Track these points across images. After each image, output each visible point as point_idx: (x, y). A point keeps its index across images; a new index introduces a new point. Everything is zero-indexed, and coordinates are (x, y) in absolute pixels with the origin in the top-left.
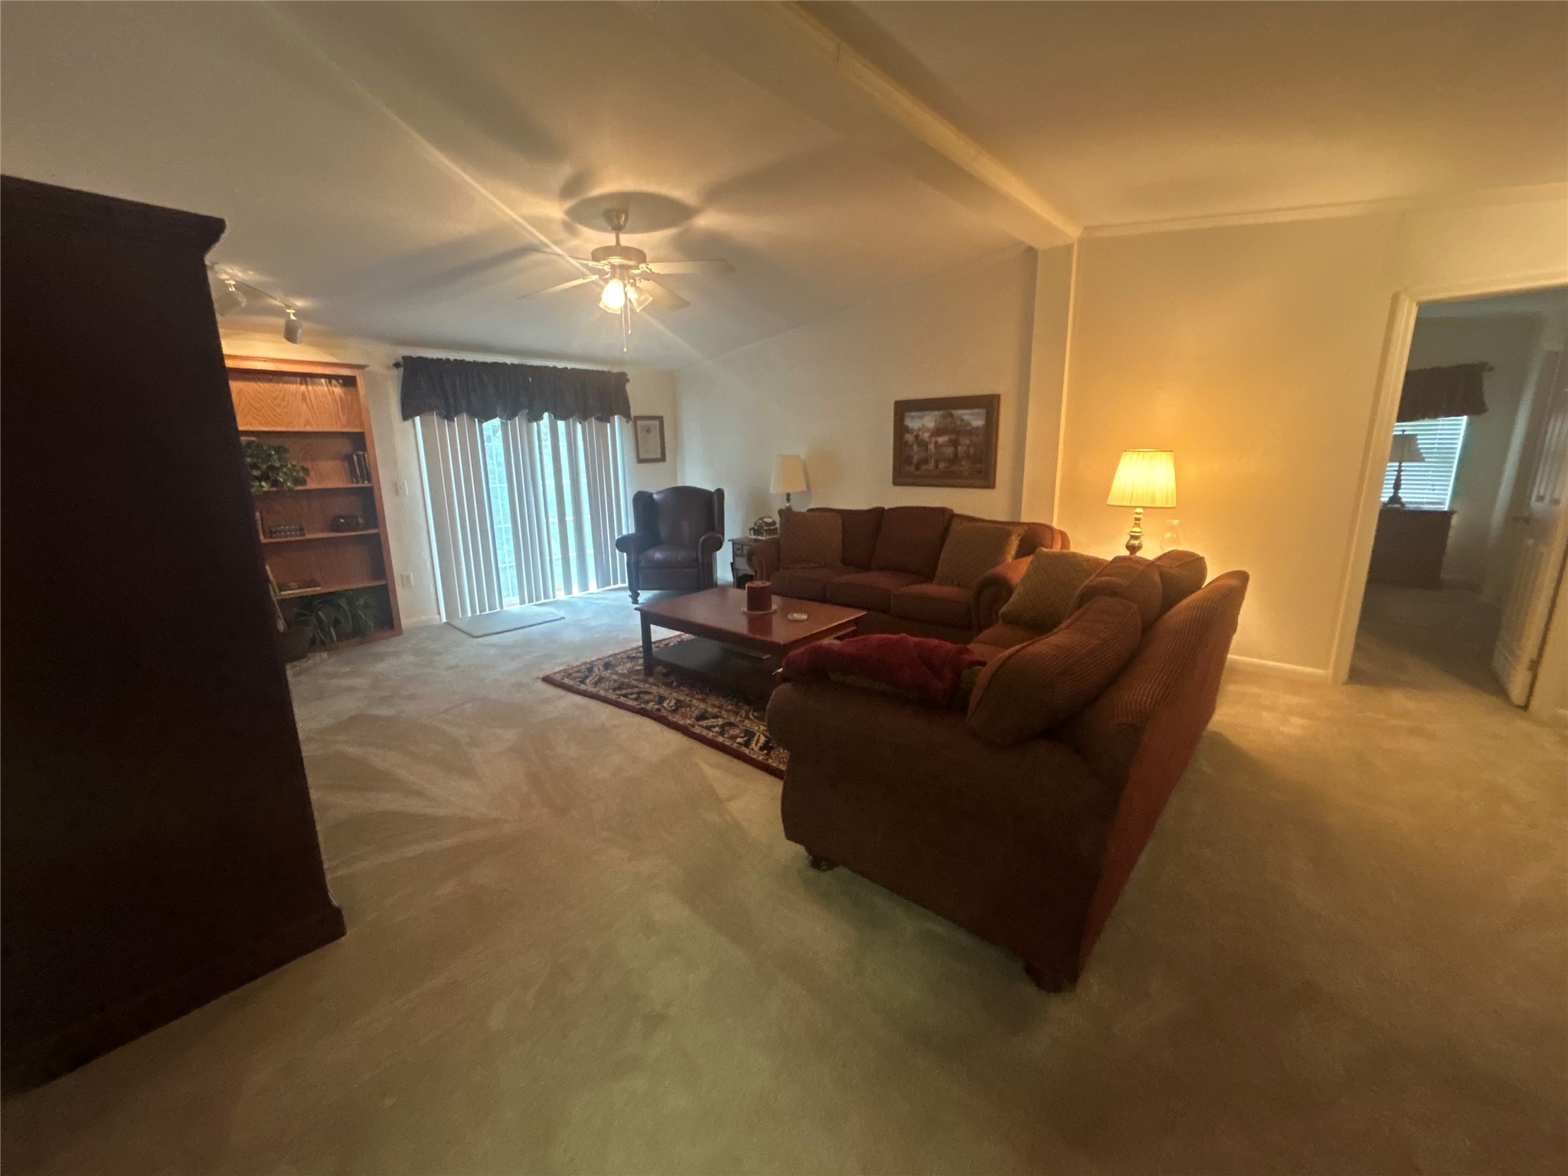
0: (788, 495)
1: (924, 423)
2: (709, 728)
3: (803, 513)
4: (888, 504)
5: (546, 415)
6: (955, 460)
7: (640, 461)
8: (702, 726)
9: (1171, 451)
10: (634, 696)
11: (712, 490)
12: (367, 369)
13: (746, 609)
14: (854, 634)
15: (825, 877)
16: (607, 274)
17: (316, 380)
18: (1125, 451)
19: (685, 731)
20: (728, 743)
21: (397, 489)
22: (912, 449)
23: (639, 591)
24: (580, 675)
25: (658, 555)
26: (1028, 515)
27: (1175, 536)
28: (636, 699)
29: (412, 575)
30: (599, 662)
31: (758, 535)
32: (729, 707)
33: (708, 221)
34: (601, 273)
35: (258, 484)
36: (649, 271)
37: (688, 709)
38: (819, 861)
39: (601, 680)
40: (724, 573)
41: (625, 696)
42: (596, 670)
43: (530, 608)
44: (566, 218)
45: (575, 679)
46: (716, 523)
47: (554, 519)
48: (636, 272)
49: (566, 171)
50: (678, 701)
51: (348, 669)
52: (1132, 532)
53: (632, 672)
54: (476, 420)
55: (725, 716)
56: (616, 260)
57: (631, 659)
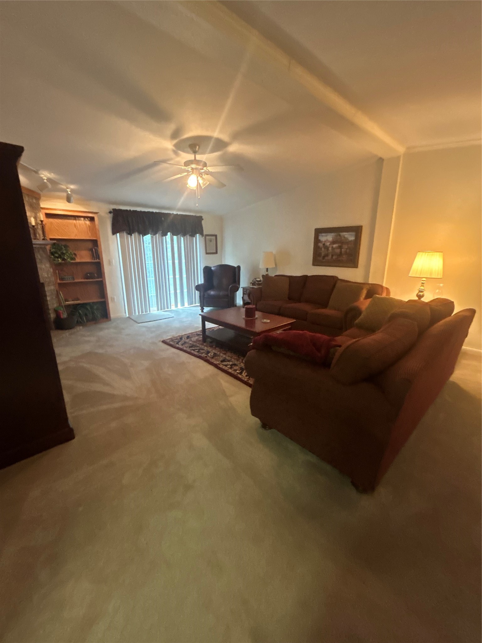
0: (267, 269)
1: (327, 238)
2: (226, 365)
3: (272, 277)
4: (309, 274)
5: (169, 234)
6: (341, 254)
7: (207, 253)
8: (223, 365)
9: (442, 252)
10: (197, 351)
11: (236, 266)
12: (98, 214)
13: (244, 317)
14: (290, 329)
15: (267, 433)
16: (190, 172)
17: (80, 218)
18: (419, 252)
19: (216, 366)
20: (233, 372)
21: (110, 263)
22: (322, 250)
23: (204, 307)
24: (177, 340)
25: (212, 293)
26: (372, 280)
27: (441, 291)
28: (198, 352)
29: (115, 297)
30: (185, 336)
31: (254, 286)
32: (235, 358)
33: (234, 148)
34: (188, 171)
35: (57, 259)
36: (208, 171)
37: (218, 357)
38: (265, 426)
39: (185, 343)
40: (239, 301)
41: (194, 350)
42: (183, 338)
43: (161, 312)
44: (174, 148)
45: (174, 342)
46: (237, 280)
47: (171, 276)
48: (202, 171)
49: (172, 127)
50: (215, 354)
51: (89, 333)
52: (420, 289)
53: (197, 340)
54: (141, 235)
55: (233, 361)
56: (194, 166)
57: (198, 335)
